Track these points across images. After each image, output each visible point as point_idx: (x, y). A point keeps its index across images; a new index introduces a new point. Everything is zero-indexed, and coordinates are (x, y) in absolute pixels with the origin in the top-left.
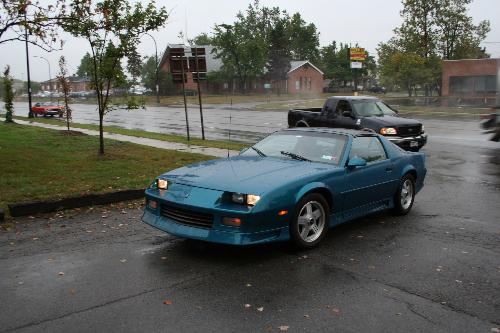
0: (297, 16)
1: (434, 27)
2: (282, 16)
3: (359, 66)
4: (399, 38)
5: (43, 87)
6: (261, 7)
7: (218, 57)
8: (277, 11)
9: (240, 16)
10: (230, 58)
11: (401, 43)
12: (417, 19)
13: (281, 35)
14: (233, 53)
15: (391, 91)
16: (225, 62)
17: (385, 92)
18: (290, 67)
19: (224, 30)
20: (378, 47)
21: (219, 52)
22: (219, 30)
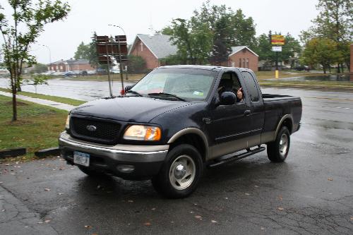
0: (240, 12)
1: (345, 18)
2: (228, 12)
3: (279, 49)
4: (317, 27)
5: (49, 68)
6: (211, 5)
7: (175, 44)
8: (224, 8)
9: (195, 12)
10: (184, 44)
11: (318, 31)
12: (330, 11)
13: (224, 26)
14: (187, 40)
15: (313, 69)
16: (179, 47)
17: (308, 70)
18: (231, 51)
19: (179, 23)
20: (301, 34)
21: (176, 40)
22: (175, 23)
